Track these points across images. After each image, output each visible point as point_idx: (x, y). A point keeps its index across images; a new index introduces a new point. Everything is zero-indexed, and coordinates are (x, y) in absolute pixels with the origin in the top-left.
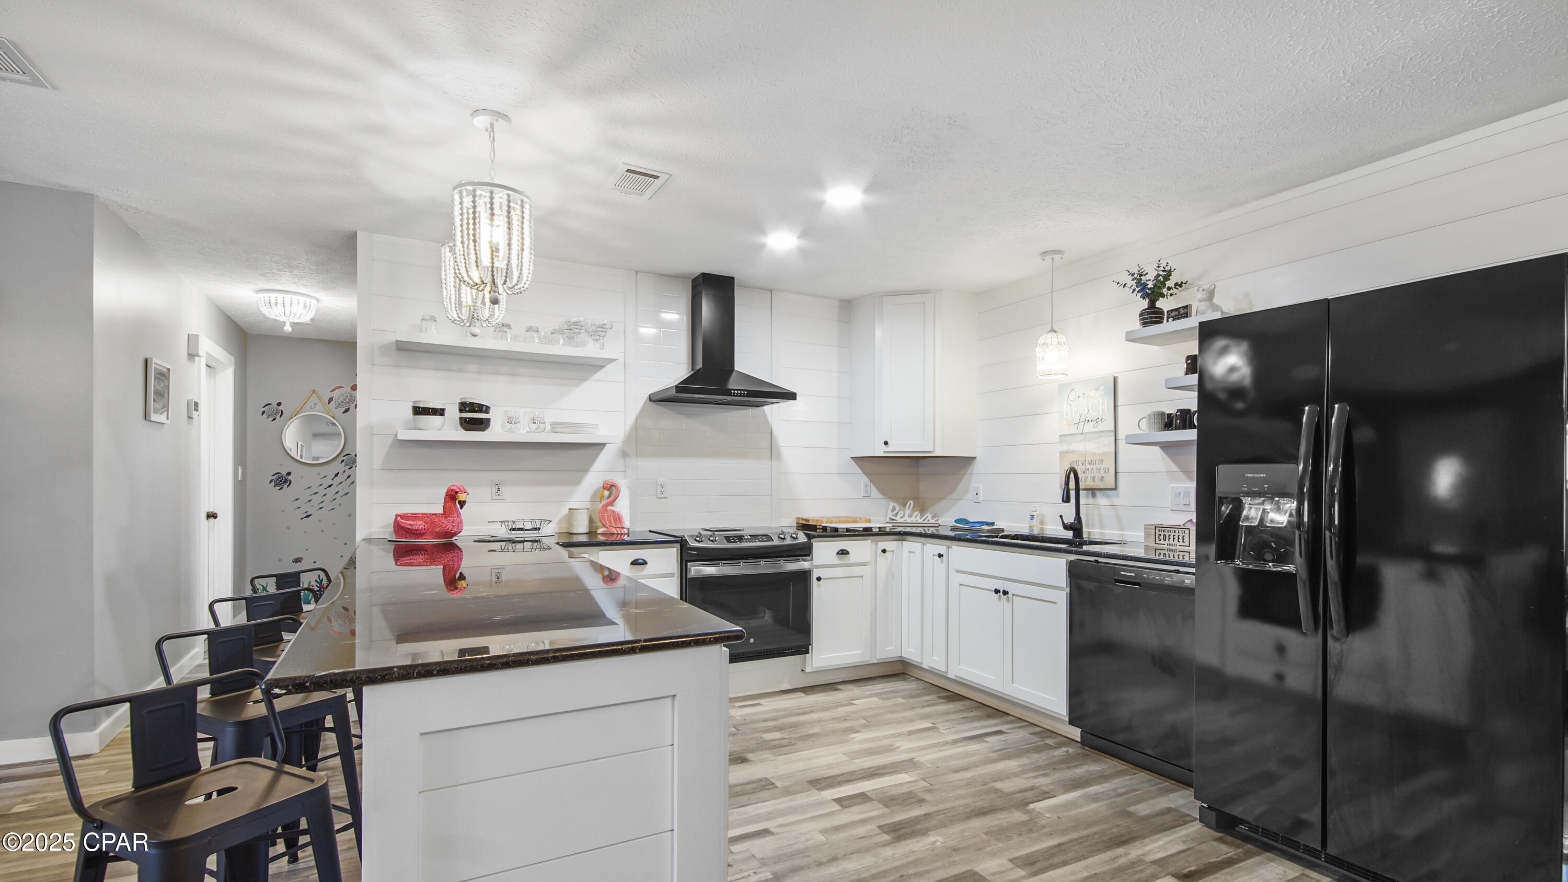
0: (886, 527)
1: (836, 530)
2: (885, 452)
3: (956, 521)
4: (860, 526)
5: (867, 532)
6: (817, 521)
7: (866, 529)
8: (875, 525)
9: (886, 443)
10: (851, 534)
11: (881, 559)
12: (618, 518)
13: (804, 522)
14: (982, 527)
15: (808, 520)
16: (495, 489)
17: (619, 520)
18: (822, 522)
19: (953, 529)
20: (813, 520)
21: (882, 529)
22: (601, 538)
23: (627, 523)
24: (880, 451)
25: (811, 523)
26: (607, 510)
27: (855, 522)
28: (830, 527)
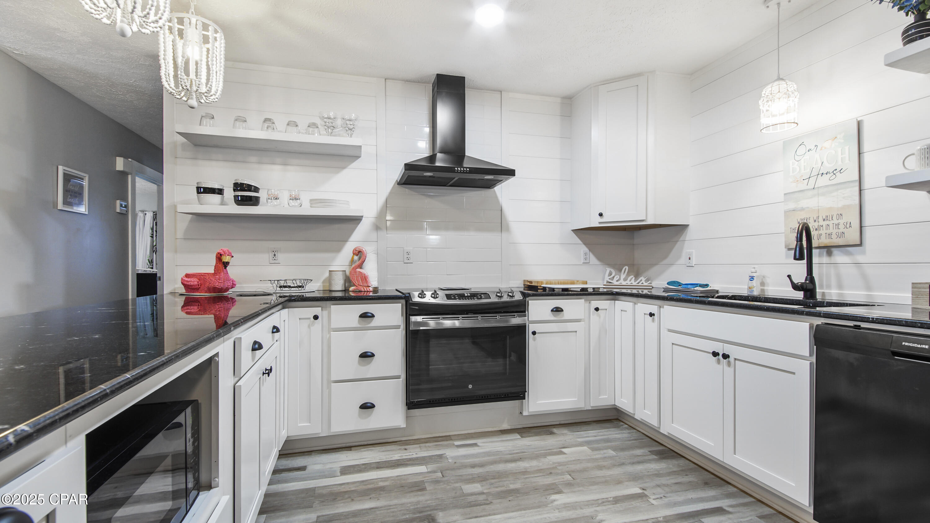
0: (599, 288)
1: (553, 289)
2: (600, 223)
3: (668, 284)
4: (578, 287)
5: (584, 293)
6: (538, 282)
7: (583, 290)
8: (590, 286)
9: (601, 215)
10: (566, 293)
11: (594, 316)
12: (365, 278)
13: (529, 284)
14: (695, 289)
15: (531, 282)
16: (272, 255)
17: (366, 279)
18: (542, 283)
19: (666, 290)
20: (535, 282)
21: (596, 290)
22: (352, 294)
23: (374, 282)
24: (595, 222)
25: (533, 284)
26: (356, 272)
27: (573, 283)
28: (549, 288)
